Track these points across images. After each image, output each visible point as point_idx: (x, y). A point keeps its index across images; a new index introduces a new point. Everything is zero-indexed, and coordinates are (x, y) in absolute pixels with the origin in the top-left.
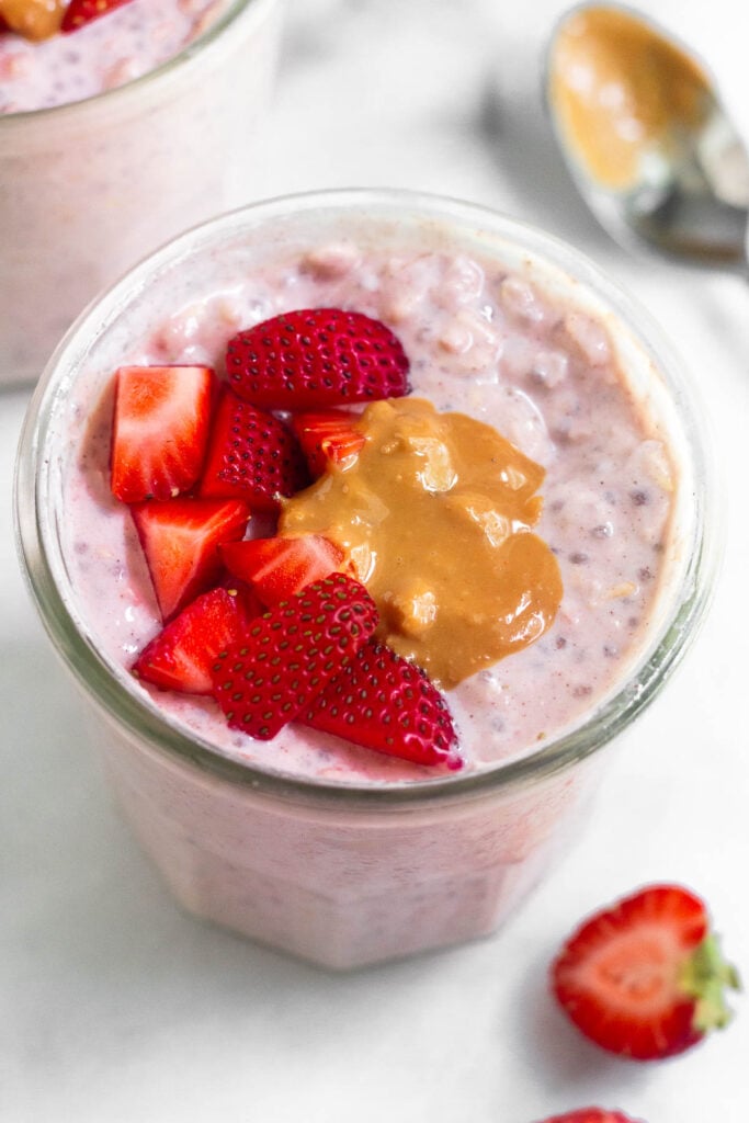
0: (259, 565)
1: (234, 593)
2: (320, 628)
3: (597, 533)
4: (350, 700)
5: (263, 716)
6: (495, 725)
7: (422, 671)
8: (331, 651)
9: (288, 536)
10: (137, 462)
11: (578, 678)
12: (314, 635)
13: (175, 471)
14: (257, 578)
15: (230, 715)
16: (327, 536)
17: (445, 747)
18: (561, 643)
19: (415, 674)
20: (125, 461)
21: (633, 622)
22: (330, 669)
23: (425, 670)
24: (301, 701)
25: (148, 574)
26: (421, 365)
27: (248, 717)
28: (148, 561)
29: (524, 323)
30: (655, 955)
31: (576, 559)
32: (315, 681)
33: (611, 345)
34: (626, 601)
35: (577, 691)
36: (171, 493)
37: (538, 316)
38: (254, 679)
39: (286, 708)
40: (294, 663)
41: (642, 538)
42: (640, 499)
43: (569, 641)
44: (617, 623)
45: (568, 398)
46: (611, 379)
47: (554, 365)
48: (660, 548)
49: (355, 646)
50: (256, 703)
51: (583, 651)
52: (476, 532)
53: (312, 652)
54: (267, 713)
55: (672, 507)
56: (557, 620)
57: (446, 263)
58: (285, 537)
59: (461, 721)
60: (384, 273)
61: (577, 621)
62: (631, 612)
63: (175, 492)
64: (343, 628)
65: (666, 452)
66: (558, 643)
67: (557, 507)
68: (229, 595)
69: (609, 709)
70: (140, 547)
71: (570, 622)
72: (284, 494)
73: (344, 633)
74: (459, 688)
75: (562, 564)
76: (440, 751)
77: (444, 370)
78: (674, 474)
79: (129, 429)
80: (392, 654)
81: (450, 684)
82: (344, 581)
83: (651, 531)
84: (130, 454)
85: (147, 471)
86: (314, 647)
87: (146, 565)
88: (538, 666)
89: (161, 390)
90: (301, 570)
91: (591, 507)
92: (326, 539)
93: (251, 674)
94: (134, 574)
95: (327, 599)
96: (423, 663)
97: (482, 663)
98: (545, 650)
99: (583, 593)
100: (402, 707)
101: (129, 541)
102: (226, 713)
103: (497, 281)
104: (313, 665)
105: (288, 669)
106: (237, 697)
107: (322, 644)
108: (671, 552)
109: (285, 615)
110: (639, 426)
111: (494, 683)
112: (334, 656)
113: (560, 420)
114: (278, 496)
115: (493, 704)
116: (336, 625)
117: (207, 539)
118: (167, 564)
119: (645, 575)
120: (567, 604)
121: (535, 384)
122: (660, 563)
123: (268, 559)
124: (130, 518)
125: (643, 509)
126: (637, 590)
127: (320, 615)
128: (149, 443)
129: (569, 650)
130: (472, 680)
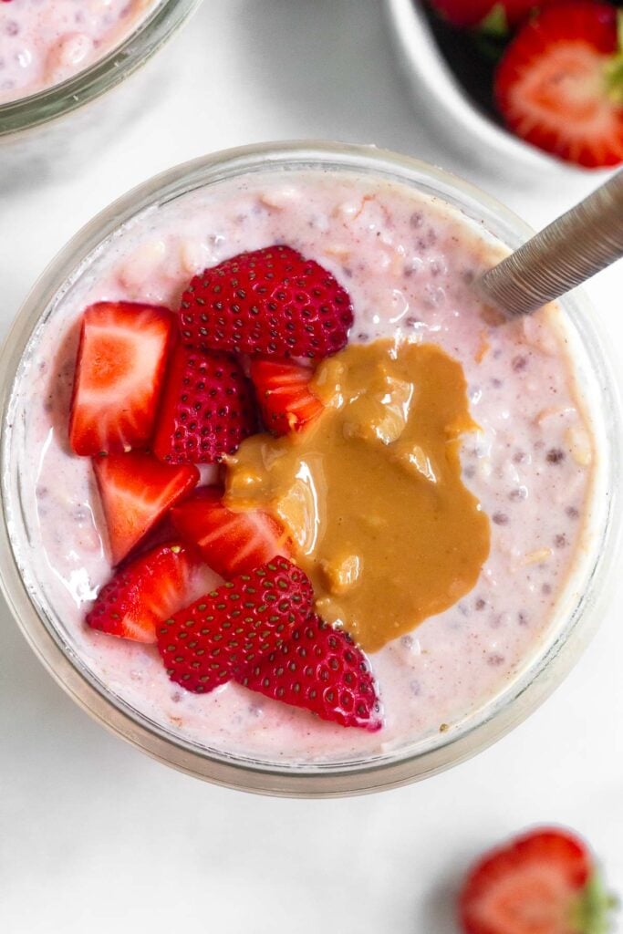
1: (177, 549)
6: (412, 688)
8: (269, 636)
9: (233, 508)
10: (94, 425)
11: (493, 646)
12: (255, 622)
14: (203, 543)
16: (269, 512)
17: (366, 716)
18: (480, 605)
22: (266, 649)
23: (351, 636)
27: (187, 677)
30: (546, 895)
31: (499, 520)
32: (252, 657)
34: (542, 566)
35: (491, 659)
36: (124, 449)
43: (488, 603)
44: (532, 588)
48: (573, 513)
51: (500, 616)
56: (479, 583)
58: (231, 510)
61: (495, 585)
62: (546, 577)
63: (128, 449)
66: (477, 604)
71: (490, 584)
74: (384, 650)
76: (360, 720)
79: (89, 398)
80: (321, 623)
81: (374, 646)
82: (286, 566)
83: (565, 497)
84: (88, 418)
85: (103, 431)
86: (255, 631)
88: (455, 627)
89: (121, 369)
90: (243, 540)
92: (268, 515)
95: (270, 588)
97: (404, 626)
98: (464, 612)
99: (503, 556)
104: (252, 645)
109: (230, 598)
111: (416, 648)
115: (413, 668)
116: (277, 615)
119: (560, 541)
120: (489, 568)
123: (214, 527)
126: (551, 554)
128: (105, 410)
129: (487, 611)
130: (395, 643)
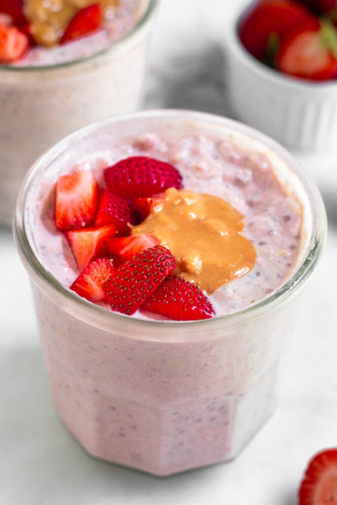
0: (122, 247)
1: (111, 260)
2: (152, 264)
3: (269, 233)
4: (166, 296)
5: (128, 304)
6: (231, 306)
7: (197, 287)
8: (157, 274)
10: (66, 211)
11: (266, 286)
12: (149, 266)
13: (83, 216)
14: (122, 252)
15: (113, 305)
16: (151, 234)
17: (210, 313)
18: (258, 274)
19: (194, 288)
20: (61, 211)
21: (289, 265)
22: (157, 282)
23: (199, 287)
24: (144, 297)
25: (73, 258)
26: (188, 177)
27: (121, 305)
28: (73, 252)
29: (231, 160)
31: (261, 244)
32: (150, 287)
33: (269, 164)
34: (285, 258)
35: (267, 291)
36: (82, 225)
37: (237, 157)
38: (123, 288)
39: (138, 300)
40: (141, 280)
41: (289, 234)
42: (287, 219)
43: (262, 273)
44: (282, 266)
45: (252, 187)
46: (270, 178)
47: (246, 174)
48: (298, 237)
49: (167, 271)
50: (124, 299)
51: (268, 276)
52: (216, 234)
53: (148, 275)
54: (129, 303)
55: (302, 221)
56: (255, 265)
57: (196, 139)
58: (134, 236)
59: (215, 305)
60: (169, 145)
61: (264, 266)
62: (288, 261)
63: (84, 224)
64: (162, 264)
65: (297, 200)
67: (251, 225)
68: (110, 261)
69: (282, 290)
70: (68, 247)
71: (261, 266)
72: (132, 224)
73: (162, 266)
74: (214, 293)
75: (256, 245)
76: (207, 314)
77: (198, 178)
78: (302, 208)
79: (63, 197)
80: (183, 281)
81: (210, 292)
82: (161, 248)
83: (294, 231)
84: (63, 207)
85: (71, 215)
86: (149, 272)
87: (72, 254)
88: (249, 283)
90: (141, 249)
91: (266, 223)
92: (151, 236)
93: (122, 286)
94: (67, 258)
95: (154, 253)
96: (198, 284)
97: (224, 282)
98: (251, 277)
99: (266, 255)
100: (189, 297)
101: (64, 246)
102: (111, 305)
103: (218, 144)
104: (149, 280)
105: (138, 282)
106: (115, 297)
107: (153, 271)
108: (303, 238)
109: (135, 261)
110: (284, 194)
111: (230, 290)
112: (158, 276)
113: (250, 197)
114: (129, 224)
115: (230, 298)
116: (159, 263)
117: (99, 236)
118: (82, 248)
119: (293, 248)
120: (259, 259)
121: (238, 183)
122: (299, 244)
123: (127, 245)
124: (64, 237)
125: (290, 223)
126: (289, 253)
127: (151, 258)
129: (262, 276)
130: (220, 290)
